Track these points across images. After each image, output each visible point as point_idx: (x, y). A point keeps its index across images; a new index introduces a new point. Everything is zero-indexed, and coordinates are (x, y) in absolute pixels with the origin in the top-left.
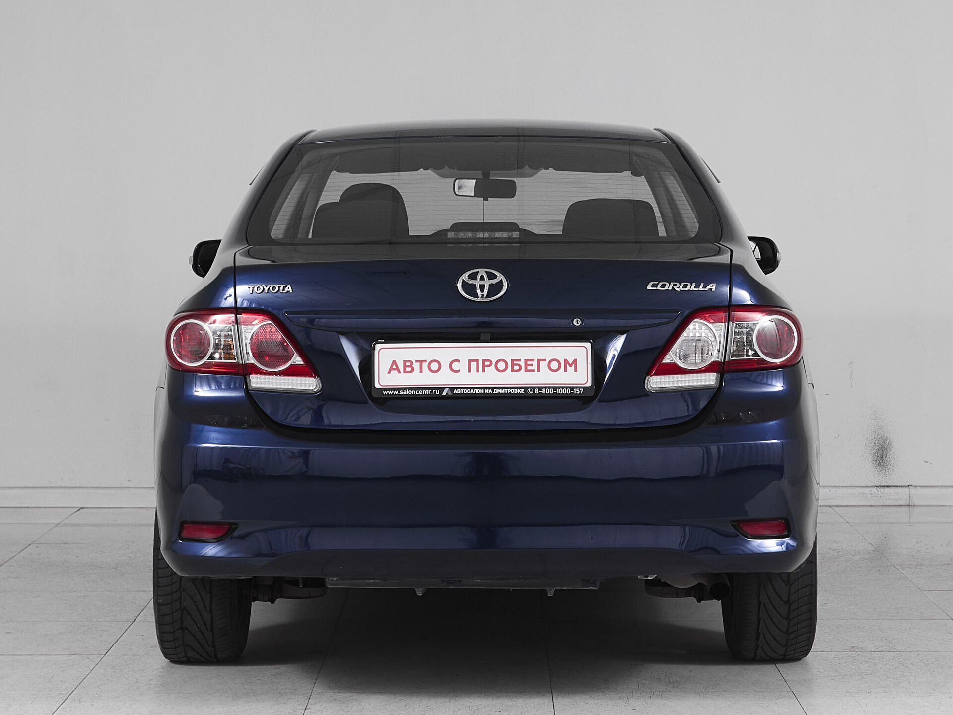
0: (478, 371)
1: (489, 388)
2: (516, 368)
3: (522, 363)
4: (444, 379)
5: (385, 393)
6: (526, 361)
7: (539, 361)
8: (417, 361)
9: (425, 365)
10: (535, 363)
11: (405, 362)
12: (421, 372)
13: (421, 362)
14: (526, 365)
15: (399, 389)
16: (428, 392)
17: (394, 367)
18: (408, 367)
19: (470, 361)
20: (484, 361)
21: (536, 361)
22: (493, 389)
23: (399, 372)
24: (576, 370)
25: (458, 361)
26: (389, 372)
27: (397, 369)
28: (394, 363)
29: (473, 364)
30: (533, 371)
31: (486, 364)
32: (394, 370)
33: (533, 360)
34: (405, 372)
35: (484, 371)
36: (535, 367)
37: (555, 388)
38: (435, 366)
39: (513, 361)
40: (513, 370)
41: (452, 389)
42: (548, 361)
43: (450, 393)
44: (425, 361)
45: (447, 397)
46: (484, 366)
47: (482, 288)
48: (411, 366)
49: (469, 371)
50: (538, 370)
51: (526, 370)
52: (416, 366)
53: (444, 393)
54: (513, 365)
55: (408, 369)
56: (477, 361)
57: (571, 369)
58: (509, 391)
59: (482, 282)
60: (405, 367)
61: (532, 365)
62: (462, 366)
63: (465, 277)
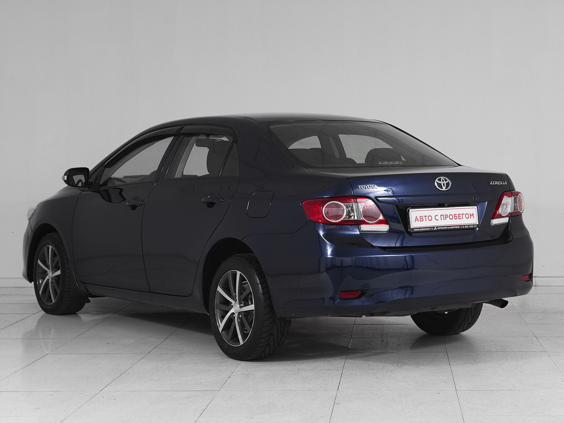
0: (444, 220)
1: (449, 226)
2: (456, 218)
3: (457, 216)
4: (434, 223)
5: (415, 230)
6: (459, 214)
7: (462, 214)
8: (424, 216)
9: (427, 218)
10: (461, 215)
11: (420, 217)
12: (426, 221)
13: (425, 216)
14: (459, 216)
15: (419, 228)
16: (429, 229)
17: (416, 219)
18: (421, 219)
19: (441, 215)
20: (445, 215)
21: (461, 214)
22: (450, 226)
23: (419, 221)
24: (474, 218)
25: (437, 215)
26: (415, 221)
27: (418, 220)
28: (416, 217)
29: (442, 217)
30: (461, 219)
31: (446, 216)
32: (417, 220)
33: (460, 214)
34: (421, 221)
35: (446, 219)
36: (461, 217)
37: (469, 225)
38: (430, 218)
39: (454, 215)
40: (455, 219)
41: (437, 227)
42: (465, 214)
43: (436, 229)
44: (427, 216)
45: (436, 231)
46: (446, 217)
47: (444, 184)
48: (422, 218)
49: (441, 220)
50: (463, 219)
51: (459, 219)
52: (424, 218)
53: (435, 229)
54: (455, 216)
55: (422, 220)
56: (443, 215)
57: (472, 217)
58: (455, 227)
59: (443, 182)
60: (420, 219)
61: (460, 216)
62: (438, 218)
63: (437, 180)
